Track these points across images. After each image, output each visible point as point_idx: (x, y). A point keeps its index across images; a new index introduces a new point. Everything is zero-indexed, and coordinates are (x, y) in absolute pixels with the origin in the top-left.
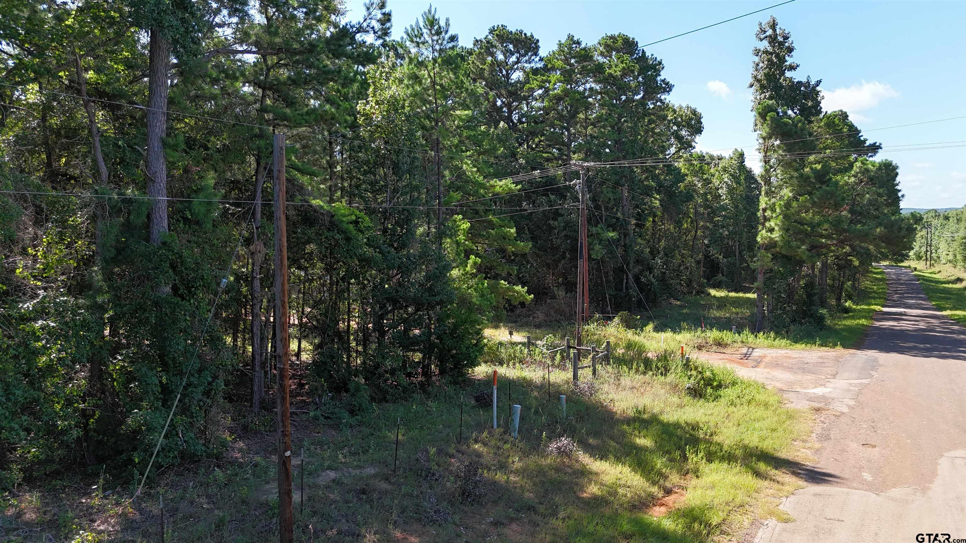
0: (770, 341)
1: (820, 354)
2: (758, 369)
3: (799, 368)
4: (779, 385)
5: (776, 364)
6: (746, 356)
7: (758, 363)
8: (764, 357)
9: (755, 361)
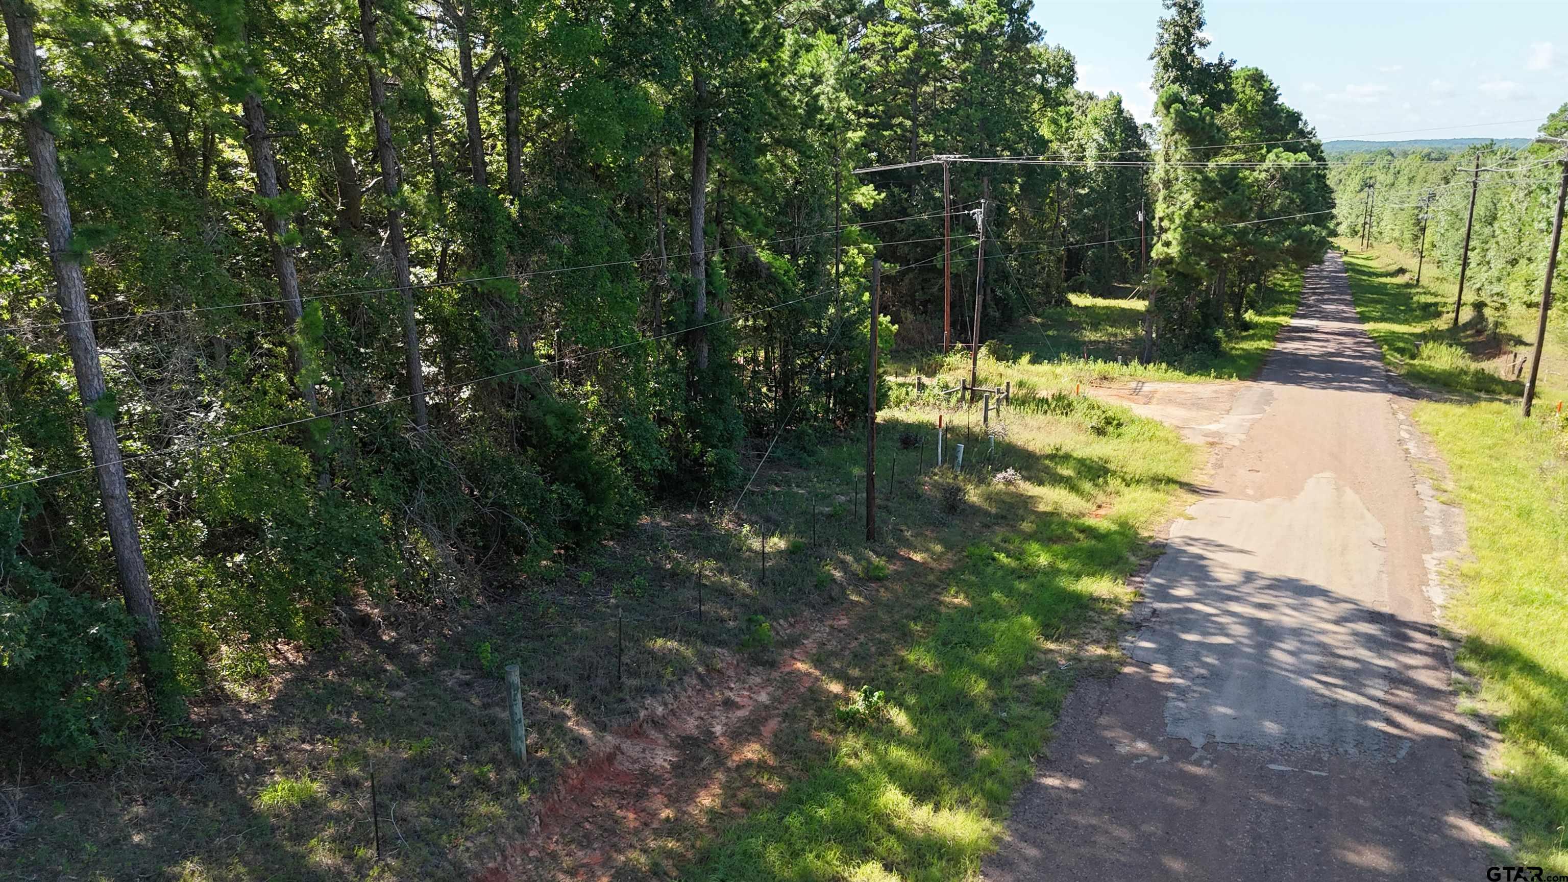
0: (1161, 374)
1: (1214, 388)
2: (1151, 406)
3: (1193, 404)
4: (1176, 423)
5: (1169, 400)
6: (1136, 391)
7: (1149, 400)
8: (1155, 392)
9: (1147, 396)
